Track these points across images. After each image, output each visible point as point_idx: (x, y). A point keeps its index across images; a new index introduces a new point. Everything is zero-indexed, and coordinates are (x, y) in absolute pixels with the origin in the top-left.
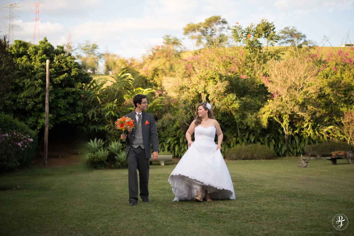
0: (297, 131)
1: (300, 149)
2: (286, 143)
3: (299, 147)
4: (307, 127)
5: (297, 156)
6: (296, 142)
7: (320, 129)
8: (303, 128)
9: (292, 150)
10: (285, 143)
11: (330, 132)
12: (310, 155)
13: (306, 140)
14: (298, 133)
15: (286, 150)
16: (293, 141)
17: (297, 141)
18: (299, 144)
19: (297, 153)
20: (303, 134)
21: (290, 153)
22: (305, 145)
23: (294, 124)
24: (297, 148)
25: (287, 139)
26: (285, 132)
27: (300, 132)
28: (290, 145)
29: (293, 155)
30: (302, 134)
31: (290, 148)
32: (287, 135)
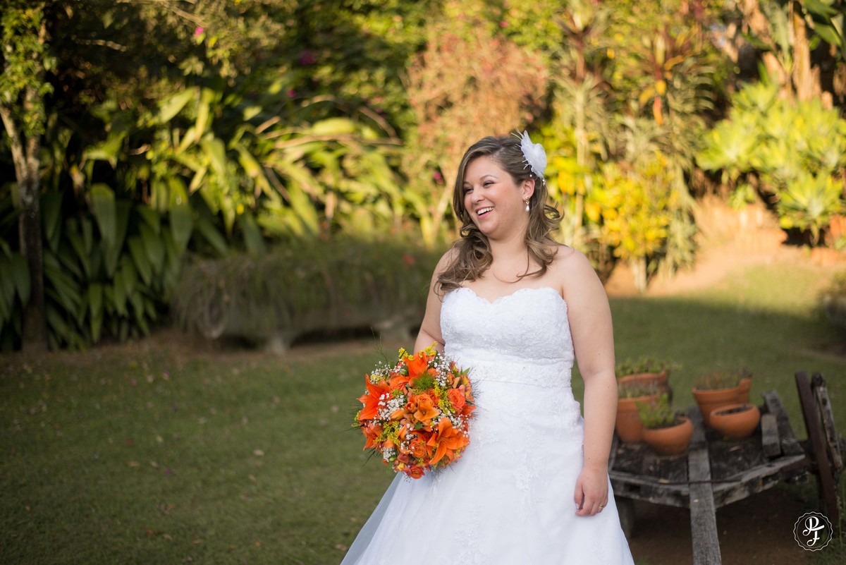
0: (105, 152)
1: (129, 287)
2: (23, 244)
3: (127, 273)
4: (182, 123)
5: (108, 336)
6: (97, 234)
7: (262, 140)
8: (155, 129)
9: (67, 294)
10: (15, 247)
11: (327, 159)
12: (215, 333)
13: (174, 222)
14: (113, 161)
15: (24, 295)
16: (72, 224)
17: (109, 229)
18: (125, 250)
19: (108, 317)
20: (152, 175)
21: (55, 320)
22: (166, 259)
23: (85, 98)
24: (105, 280)
25: (29, 209)
26: (17, 152)
27: (130, 160)
28: (52, 262)
29: (82, 330)
30: (143, 173)
31: (58, 279)
32: (29, 183)
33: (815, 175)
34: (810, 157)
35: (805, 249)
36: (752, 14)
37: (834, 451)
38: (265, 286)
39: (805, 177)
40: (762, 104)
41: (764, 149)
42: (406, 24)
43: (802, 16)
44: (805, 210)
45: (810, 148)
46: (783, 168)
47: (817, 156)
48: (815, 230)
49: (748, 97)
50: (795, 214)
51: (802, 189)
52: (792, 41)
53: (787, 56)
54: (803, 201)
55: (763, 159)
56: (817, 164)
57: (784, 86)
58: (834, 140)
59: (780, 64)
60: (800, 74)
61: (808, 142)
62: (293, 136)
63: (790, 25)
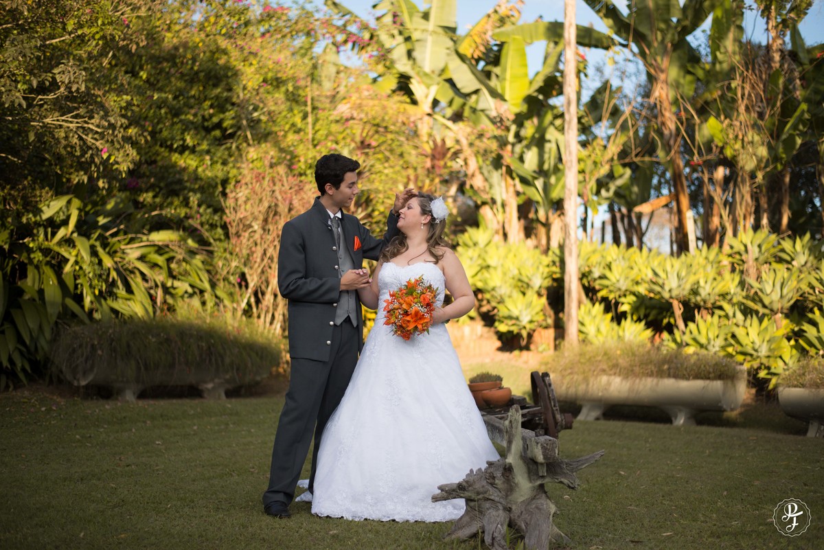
1: (11, 346)
3: (10, 336)
7: (111, 242)
8: (34, 226)
11: (159, 260)
14: (6, 247)
18: (8, 317)
20: (30, 260)
22: (41, 327)
33: (524, 294)
34: (520, 280)
35: (516, 353)
36: (473, 175)
37: (556, 412)
38: (128, 346)
39: (517, 295)
40: (482, 243)
41: (486, 274)
42: (213, 163)
43: (513, 179)
44: (517, 319)
45: (520, 274)
46: (500, 287)
47: (526, 280)
48: (524, 333)
49: (471, 239)
50: (510, 322)
51: (515, 303)
52: (504, 197)
53: (500, 209)
54: (515, 313)
55: (485, 282)
56: (525, 285)
57: (497, 232)
58: (538, 268)
59: (495, 214)
60: (510, 221)
61: (519, 270)
62: (131, 241)
63: (503, 184)
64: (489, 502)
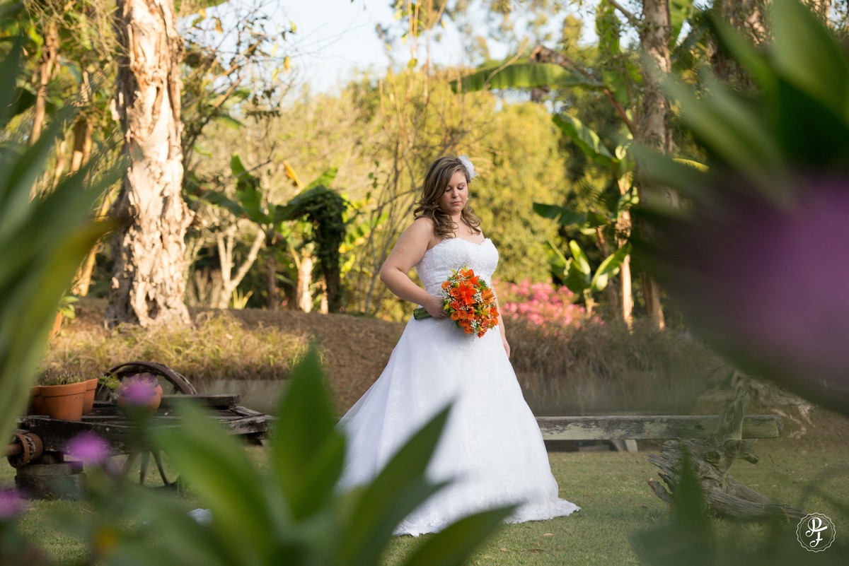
64: (708, 480)
